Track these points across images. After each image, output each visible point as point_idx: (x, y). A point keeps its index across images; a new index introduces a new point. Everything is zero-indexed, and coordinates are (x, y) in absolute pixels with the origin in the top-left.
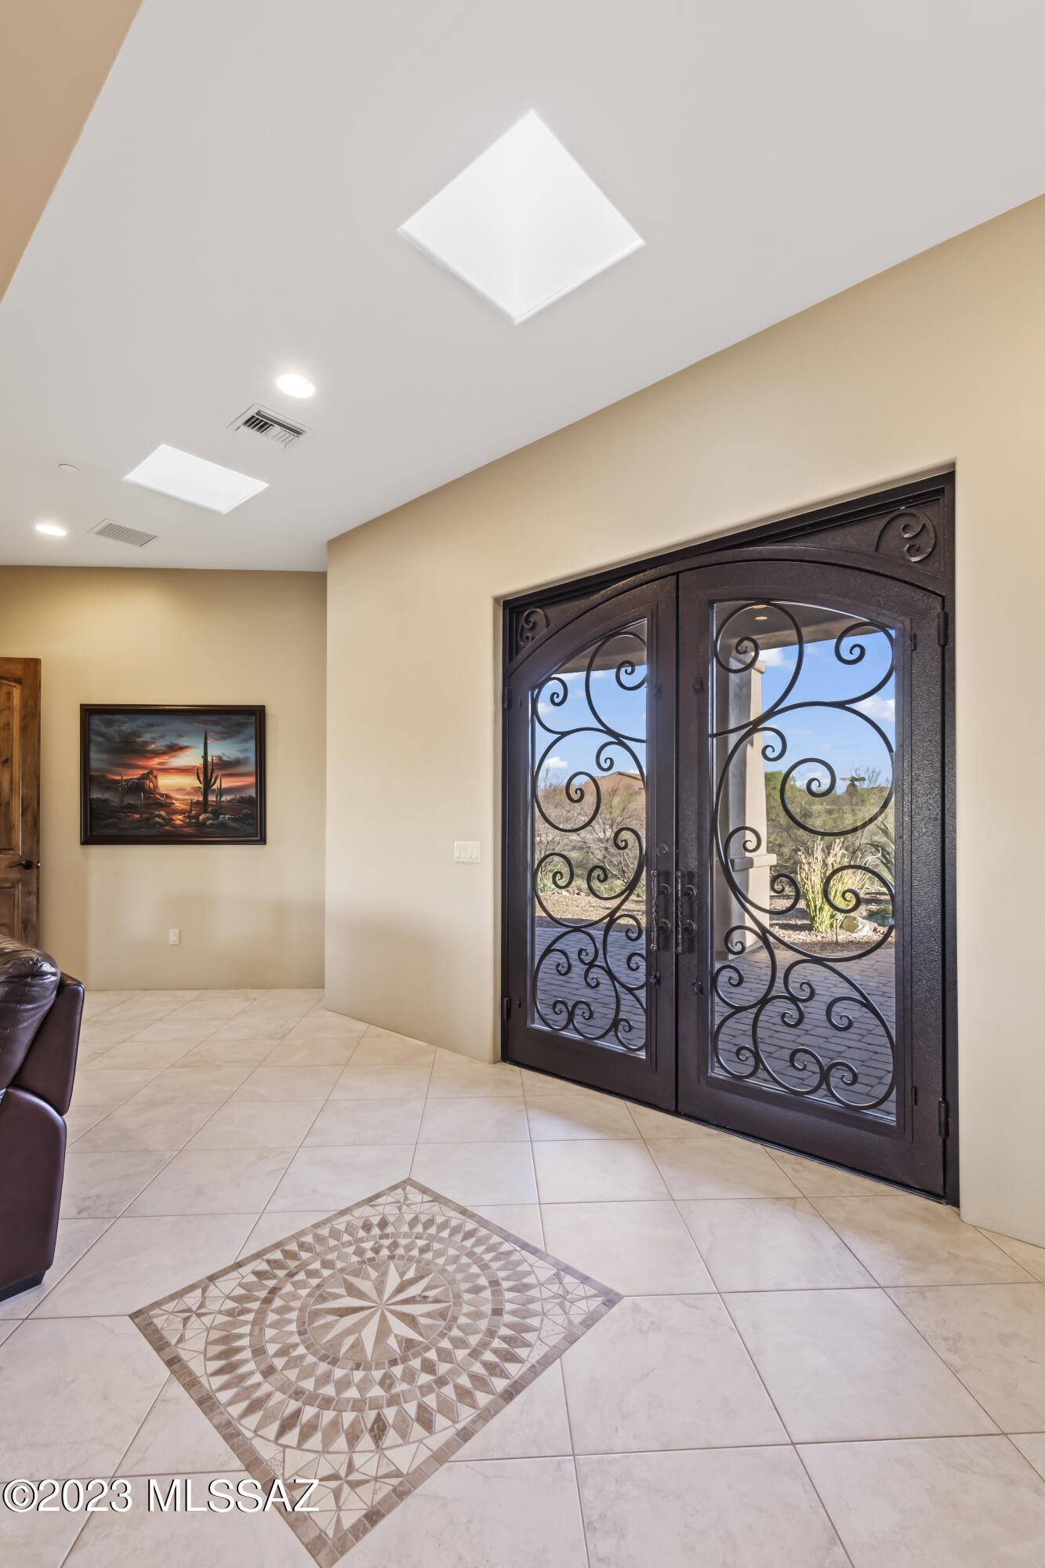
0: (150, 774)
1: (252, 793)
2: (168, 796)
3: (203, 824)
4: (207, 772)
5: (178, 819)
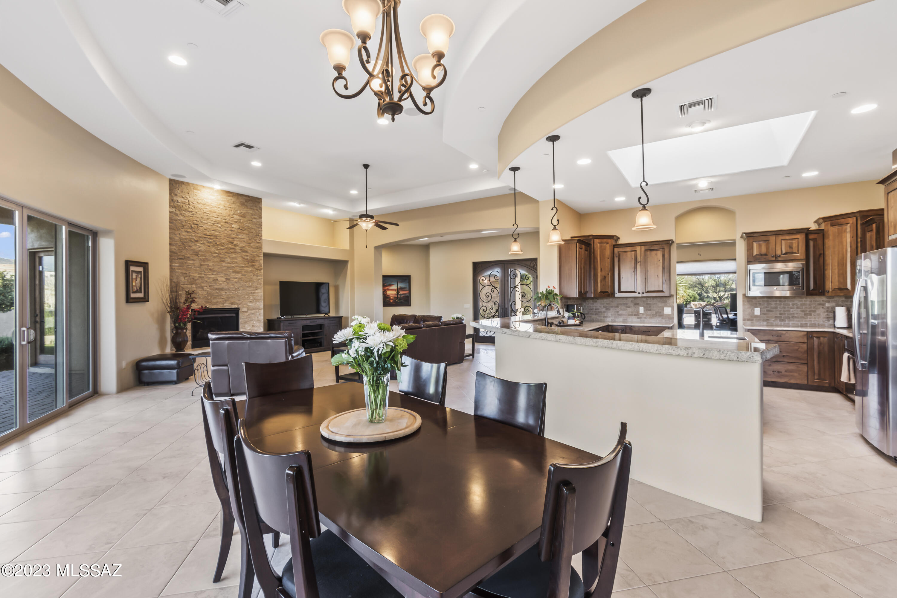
0: (385, 291)
1: (408, 295)
2: (389, 296)
3: (397, 302)
4: (398, 290)
5: (392, 301)
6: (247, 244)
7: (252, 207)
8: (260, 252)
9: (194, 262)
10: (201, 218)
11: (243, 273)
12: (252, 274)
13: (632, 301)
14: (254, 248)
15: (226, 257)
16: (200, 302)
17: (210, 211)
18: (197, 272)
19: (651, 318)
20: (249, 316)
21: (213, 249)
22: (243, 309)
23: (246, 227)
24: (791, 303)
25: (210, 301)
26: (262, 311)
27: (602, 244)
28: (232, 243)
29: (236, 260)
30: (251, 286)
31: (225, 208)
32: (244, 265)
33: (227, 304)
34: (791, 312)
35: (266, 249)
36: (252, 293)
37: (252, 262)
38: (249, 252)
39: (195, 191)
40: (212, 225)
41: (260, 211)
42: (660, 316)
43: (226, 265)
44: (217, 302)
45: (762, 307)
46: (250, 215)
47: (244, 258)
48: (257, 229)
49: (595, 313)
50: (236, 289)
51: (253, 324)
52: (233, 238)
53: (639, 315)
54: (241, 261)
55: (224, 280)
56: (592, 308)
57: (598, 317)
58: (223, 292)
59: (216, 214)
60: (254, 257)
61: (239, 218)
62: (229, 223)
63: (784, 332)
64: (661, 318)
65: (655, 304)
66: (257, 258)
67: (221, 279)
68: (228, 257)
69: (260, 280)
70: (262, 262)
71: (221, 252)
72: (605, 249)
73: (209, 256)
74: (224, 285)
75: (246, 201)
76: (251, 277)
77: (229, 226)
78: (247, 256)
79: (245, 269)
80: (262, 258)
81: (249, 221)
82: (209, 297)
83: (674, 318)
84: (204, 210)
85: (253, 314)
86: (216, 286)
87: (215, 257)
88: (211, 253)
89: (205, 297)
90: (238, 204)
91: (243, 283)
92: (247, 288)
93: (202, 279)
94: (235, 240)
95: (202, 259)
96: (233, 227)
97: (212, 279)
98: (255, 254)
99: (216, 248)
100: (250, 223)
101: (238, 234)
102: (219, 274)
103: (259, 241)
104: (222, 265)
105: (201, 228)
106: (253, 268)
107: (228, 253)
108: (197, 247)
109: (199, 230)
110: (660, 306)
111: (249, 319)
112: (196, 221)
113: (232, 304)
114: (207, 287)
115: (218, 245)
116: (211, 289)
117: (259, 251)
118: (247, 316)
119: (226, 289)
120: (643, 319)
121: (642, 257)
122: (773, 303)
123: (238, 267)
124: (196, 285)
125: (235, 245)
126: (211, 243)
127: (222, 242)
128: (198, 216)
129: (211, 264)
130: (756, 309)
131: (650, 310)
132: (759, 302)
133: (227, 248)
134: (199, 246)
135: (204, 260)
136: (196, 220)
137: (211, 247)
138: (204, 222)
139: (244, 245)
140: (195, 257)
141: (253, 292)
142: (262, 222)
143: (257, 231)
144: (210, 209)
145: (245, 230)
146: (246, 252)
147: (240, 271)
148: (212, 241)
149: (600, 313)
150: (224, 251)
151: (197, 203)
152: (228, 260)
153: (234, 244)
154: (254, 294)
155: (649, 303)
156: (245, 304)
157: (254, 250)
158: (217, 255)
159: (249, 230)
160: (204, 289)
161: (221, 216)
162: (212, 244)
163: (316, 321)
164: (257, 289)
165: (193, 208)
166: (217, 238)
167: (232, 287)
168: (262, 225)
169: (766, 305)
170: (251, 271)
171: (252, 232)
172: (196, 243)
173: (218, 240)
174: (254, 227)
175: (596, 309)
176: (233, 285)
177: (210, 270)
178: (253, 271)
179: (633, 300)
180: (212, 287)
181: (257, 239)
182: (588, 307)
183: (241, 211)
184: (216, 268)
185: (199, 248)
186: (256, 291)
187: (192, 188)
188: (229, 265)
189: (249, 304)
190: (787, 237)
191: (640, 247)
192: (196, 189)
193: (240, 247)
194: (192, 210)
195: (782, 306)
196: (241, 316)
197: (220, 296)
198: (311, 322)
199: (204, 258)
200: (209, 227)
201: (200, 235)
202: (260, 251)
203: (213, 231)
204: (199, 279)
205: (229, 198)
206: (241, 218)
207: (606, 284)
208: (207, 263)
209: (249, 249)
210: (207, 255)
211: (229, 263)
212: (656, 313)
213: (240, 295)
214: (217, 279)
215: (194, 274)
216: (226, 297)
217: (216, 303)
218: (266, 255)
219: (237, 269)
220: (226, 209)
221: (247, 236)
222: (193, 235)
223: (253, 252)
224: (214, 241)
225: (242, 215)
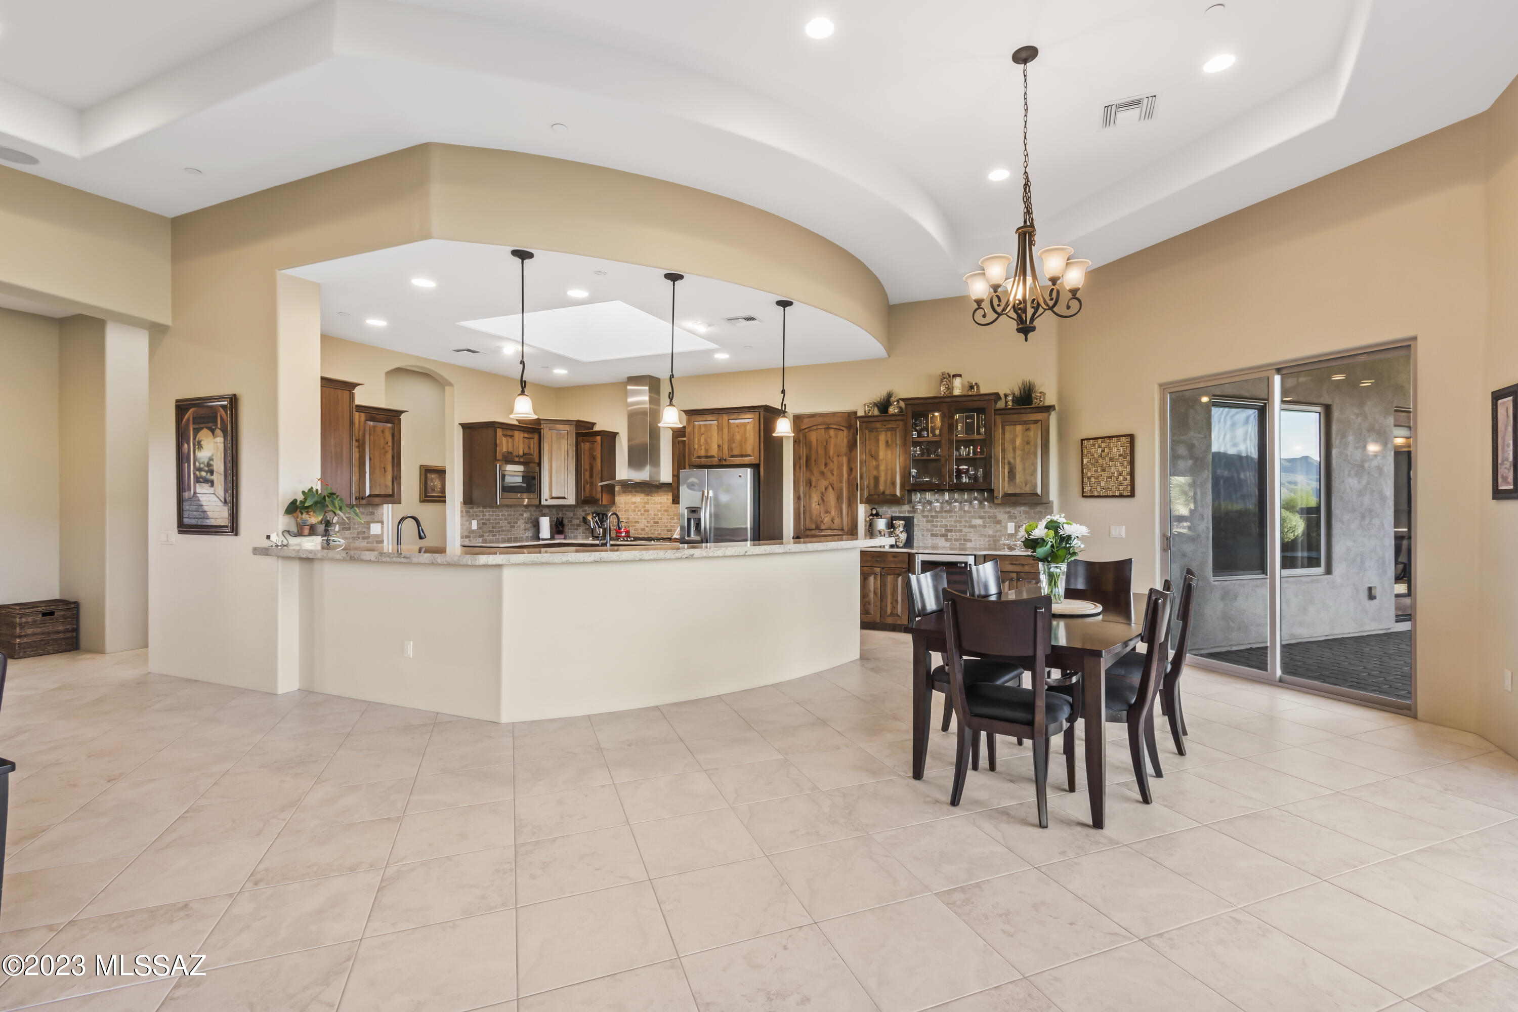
24: (500, 514)
34: (501, 525)
42: (364, 538)
45: (478, 518)
64: (366, 542)
83: (383, 541)
122: (487, 514)
130: (473, 522)
131: (349, 529)
132: (476, 512)
169: (481, 517)
190: (527, 436)
212: (358, 533)
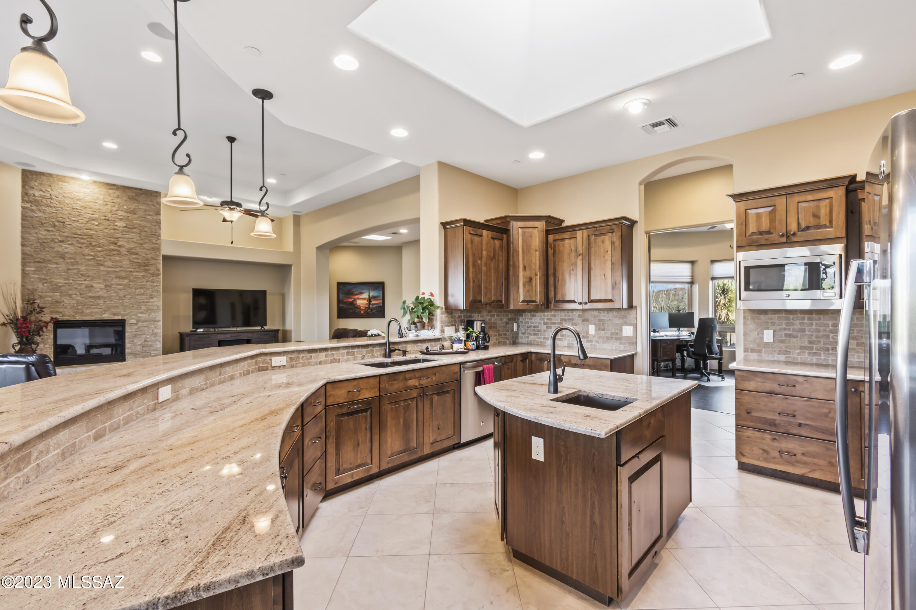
0: (355, 300)
1: (381, 305)
2: (359, 306)
3: (369, 313)
4: (370, 299)
5: (362, 312)
6: (138, 245)
7: (146, 202)
8: (157, 255)
9: (58, 266)
10: (68, 215)
11: (132, 278)
12: (144, 280)
13: (579, 316)
14: (148, 250)
15: (106, 259)
16: (67, 313)
17: (82, 206)
18: (62, 278)
19: (604, 342)
20: (139, 330)
21: (86, 251)
22: (130, 321)
23: (135, 226)
25: (80, 311)
26: (161, 323)
27: (526, 230)
28: (116, 244)
29: (120, 264)
30: (143, 294)
31: (105, 203)
32: (132, 270)
33: (106, 315)
35: (166, 250)
36: (144, 302)
37: (145, 266)
38: (141, 254)
39: (60, 183)
40: (85, 222)
41: (158, 206)
42: (616, 339)
43: (106, 269)
44: (92, 312)
45: (778, 328)
46: (143, 211)
47: (133, 261)
48: (153, 227)
49: (533, 332)
50: (120, 297)
51: (146, 338)
52: (118, 238)
53: (588, 337)
54: (128, 265)
55: (103, 287)
56: (530, 325)
57: (538, 338)
58: (101, 301)
59: (91, 210)
60: (148, 259)
61: (125, 214)
62: (111, 220)
63: (801, 379)
64: (618, 343)
65: (610, 320)
66: (153, 262)
67: (98, 285)
68: (109, 260)
69: (156, 287)
70: (161, 266)
71: (99, 254)
72: (531, 237)
73: (81, 259)
74: (101, 293)
75: (136, 195)
76: (143, 283)
77: (111, 224)
78: (138, 259)
79: (134, 274)
80: (161, 262)
81: (141, 218)
82: (80, 307)
84: (73, 205)
85: (145, 327)
86: (90, 294)
87: (89, 260)
88: (83, 255)
89: (74, 306)
90: (125, 198)
91: (130, 291)
92: (137, 297)
93: (69, 286)
94: (119, 241)
95: (70, 262)
96: (116, 226)
97: (84, 286)
98: (149, 256)
99: (91, 249)
100: (142, 221)
101: (124, 233)
102: (95, 279)
103: (156, 241)
104: (100, 270)
105: (69, 226)
106: (147, 273)
107: (108, 255)
108: (63, 248)
109: (66, 228)
110: (618, 324)
111: (140, 333)
112: (61, 219)
113: (114, 314)
114: (76, 295)
115: (93, 246)
116: (82, 298)
117: (155, 253)
118: (137, 329)
119: (105, 298)
120: (594, 343)
121: (583, 248)
122: (797, 322)
123: (123, 272)
124: (61, 292)
125: (119, 246)
126: (83, 243)
127: (100, 242)
128: (65, 212)
129: (82, 268)
130: (766, 332)
131: (604, 330)
132: (771, 319)
133: (106, 250)
134: (65, 247)
135: (72, 264)
136: (62, 217)
137: (83, 248)
138: (73, 219)
139: (132, 246)
140: (61, 260)
141: (146, 301)
142: (160, 220)
143: (154, 230)
144: (82, 205)
145: (135, 228)
146: (137, 254)
147: (126, 277)
148: (85, 241)
149: (539, 333)
150: (102, 253)
151: (63, 197)
152: (110, 263)
153: (118, 244)
154: (148, 304)
155: (602, 318)
156: (133, 315)
157: (148, 252)
158: (92, 257)
159: (141, 228)
160: (72, 297)
161: (99, 212)
162: (85, 245)
163: (240, 336)
164: (152, 298)
165: (57, 203)
166: (92, 238)
167: (114, 294)
168: (160, 223)
169: (784, 326)
170: (143, 277)
171: (146, 231)
172: (61, 244)
173: (94, 240)
174: (148, 225)
175: (534, 327)
176: (116, 292)
177: (82, 275)
178: (146, 276)
179: (581, 313)
180: (85, 295)
181: (152, 238)
182: (525, 323)
183: (129, 207)
184: (90, 273)
185: (66, 250)
186: (151, 300)
187: (56, 179)
188: (110, 269)
189: (139, 315)
190: (810, 197)
191: (581, 231)
192: (61, 181)
193: (127, 249)
194: (55, 205)
195: (814, 327)
196: (127, 329)
197: (96, 305)
198: (231, 336)
199: (72, 261)
200: (82, 225)
201: (67, 235)
202: (157, 253)
203: (86, 229)
204: (65, 286)
205: (111, 191)
206: (129, 215)
207: (532, 290)
208: (76, 267)
209: (141, 250)
210: (78, 257)
211: (110, 267)
212: (612, 334)
213: (126, 304)
214: (92, 286)
215: (57, 279)
216: (105, 307)
217: (90, 314)
218: (167, 259)
219: (123, 274)
220: (107, 205)
221: (138, 235)
222: (57, 234)
223: (146, 254)
224: (88, 241)
225: (131, 211)
